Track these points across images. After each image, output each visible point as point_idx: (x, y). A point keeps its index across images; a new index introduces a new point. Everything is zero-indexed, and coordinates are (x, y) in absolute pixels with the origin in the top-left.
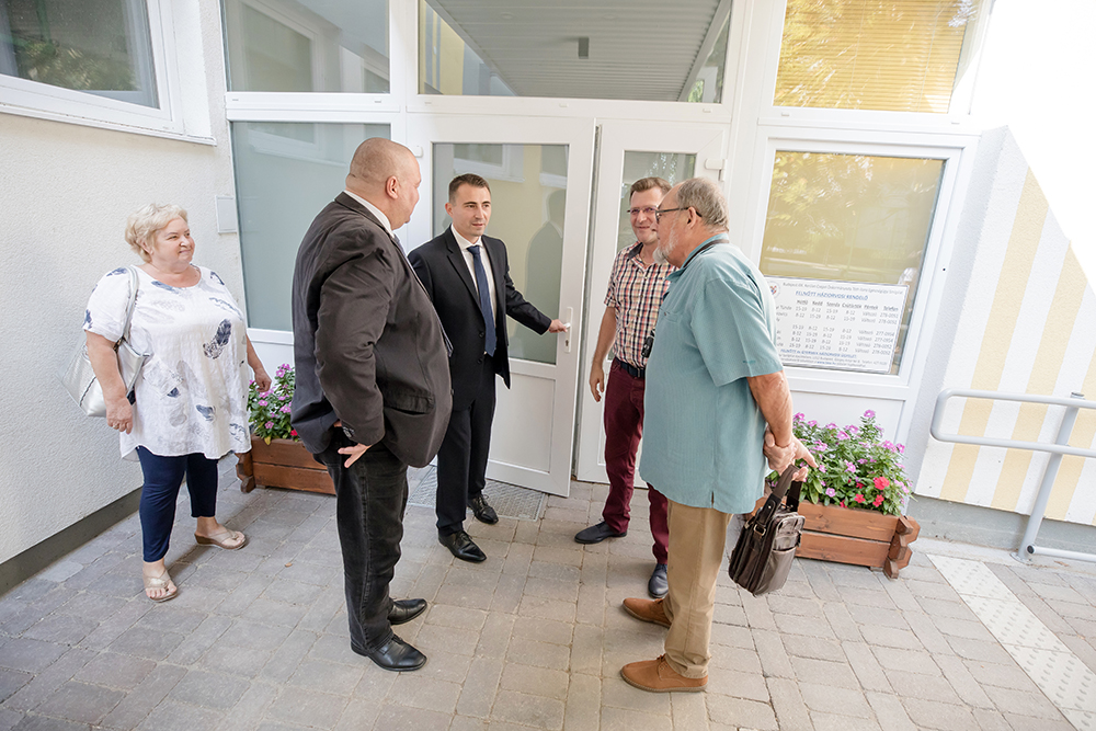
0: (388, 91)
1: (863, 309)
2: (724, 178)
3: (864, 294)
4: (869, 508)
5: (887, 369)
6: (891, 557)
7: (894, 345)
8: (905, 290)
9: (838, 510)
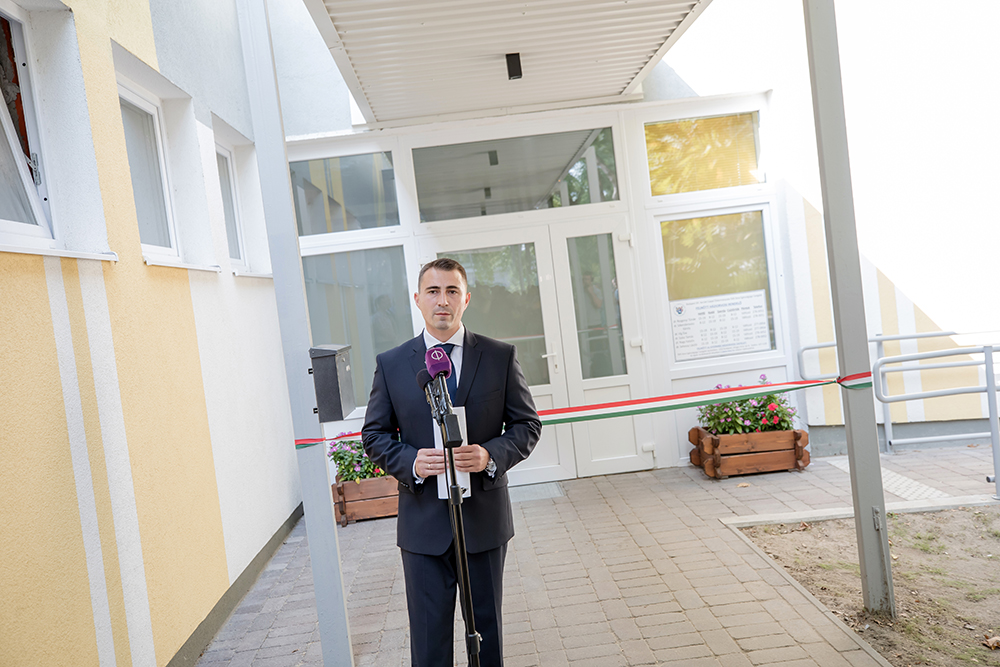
0: (399, 223)
1: (741, 311)
2: (633, 244)
3: (738, 301)
4: (773, 428)
5: (768, 346)
6: (797, 459)
7: (767, 329)
8: (762, 292)
9: (755, 435)
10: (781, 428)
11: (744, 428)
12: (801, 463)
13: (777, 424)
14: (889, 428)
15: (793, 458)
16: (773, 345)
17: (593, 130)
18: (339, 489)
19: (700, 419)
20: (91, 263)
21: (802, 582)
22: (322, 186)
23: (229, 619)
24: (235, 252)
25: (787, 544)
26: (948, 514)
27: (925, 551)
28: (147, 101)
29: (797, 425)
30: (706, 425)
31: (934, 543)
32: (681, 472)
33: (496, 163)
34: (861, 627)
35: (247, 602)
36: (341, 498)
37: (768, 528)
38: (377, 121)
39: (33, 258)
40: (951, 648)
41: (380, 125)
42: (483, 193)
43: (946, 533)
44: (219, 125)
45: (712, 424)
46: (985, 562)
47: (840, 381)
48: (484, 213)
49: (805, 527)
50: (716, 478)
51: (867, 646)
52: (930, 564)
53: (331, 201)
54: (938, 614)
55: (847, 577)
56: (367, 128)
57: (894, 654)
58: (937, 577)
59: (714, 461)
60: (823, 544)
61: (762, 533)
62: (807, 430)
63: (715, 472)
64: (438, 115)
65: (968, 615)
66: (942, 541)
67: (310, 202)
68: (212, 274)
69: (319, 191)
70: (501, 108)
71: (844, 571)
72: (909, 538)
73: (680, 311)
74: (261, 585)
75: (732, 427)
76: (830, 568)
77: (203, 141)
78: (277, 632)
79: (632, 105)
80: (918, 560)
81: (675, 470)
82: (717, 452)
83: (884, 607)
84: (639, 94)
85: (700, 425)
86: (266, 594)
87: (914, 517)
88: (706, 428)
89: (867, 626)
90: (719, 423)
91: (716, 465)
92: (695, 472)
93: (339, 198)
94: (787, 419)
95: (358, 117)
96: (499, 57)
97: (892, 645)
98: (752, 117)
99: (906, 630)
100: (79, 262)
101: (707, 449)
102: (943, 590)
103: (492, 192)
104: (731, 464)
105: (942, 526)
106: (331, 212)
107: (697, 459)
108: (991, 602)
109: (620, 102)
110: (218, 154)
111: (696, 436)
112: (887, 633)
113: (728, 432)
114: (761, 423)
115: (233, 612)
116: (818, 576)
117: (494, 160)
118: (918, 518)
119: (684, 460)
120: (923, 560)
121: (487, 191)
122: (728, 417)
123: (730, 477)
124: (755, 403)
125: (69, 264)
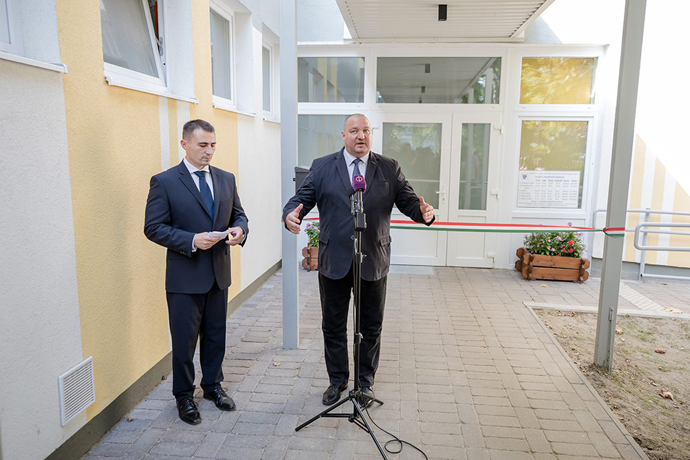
0: (363, 102)
1: (563, 182)
2: (502, 132)
3: (562, 176)
4: (569, 255)
5: (576, 206)
6: (580, 275)
7: (577, 196)
8: (579, 173)
9: (557, 257)
10: (574, 256)
11: (550, 252)
12: (582, 279)
13: (572, 253)
14: (642, 266)
15: (577, 275)
16: (579, 206)
17: (491, 58)
18: (308, 250)
19: (525, 243)
20: (184, 103)
21: (561, 344)
22: (325, 75)
23: (239, 309)
24: (267, 106)
25: (559, 323)
26: (665, 322)
27: (643, 340)
28: (227, 12)
29: (584, 256)
30: (528, 247)
31: (650, 336)
32: (508, 273)
33: (429, 72)
34: (588, 373)
35: (249, 301)
36: (309, 256)
37: (550, 312)
38: (358, 38)
39: (153, 96)
40: (638, 392)
41: (360, 41)
42: (420, 89)
43: (660, 332)
44: (266, 30)
45: (532, 247)
46: (678, 351)
47: (604, 230)
48: (420, 102)
49: (574, 314)
50: (528, 279)
51: (588, 383)
52: (644, 348)
53: (329, 83)
54: (638, 374)
55: (590, 346)
56: (352, 42)
57: (603, 390)
58: (645, 355)
59: (529, 269)
60: (581, 326)
61: (546, 313)
62: (590, 260)
63: (528, 275)
64: (395, 38)
65: (656, 378)
66: (656, 336)
67: (316, 83)
68: (251, 118)
69: (322, 77)
70: (434, 38)
71: (590, 342)
72: (636, 331)
73: (525, 177)
74: (258, 294)
75: (542, 251)
76: (582, 339)
77: (256, 39)
78: (262, 319)
79: (516, 44)
80: (637, 343)
81: (505, 271)
82: (531, 264)
83: (605, 364)
84: (522, 38)
85: (525, 247)
86: (260, 300)
87: (642, 320)
88: (528, 249)
89: (592, 373)
90: (536, 247)
91: (529, 271)
92: (517, 274)
93: (334, 82)
94: (579, 251)
95: (347, 34)
96: (435, 6)
97: (603, 385)
98: (593, 61)
99: (615, 379)
100: (177, 101)
101: (526, 262)
102: (646, 362)
103: (426, 89)
104: (539, 272)
105: (658, 327)
106: (328, 90)
107: (519, 266)
108: (673, 374)
109: (509, 42)
110: (263, 47)
111: (521, 253)
112: (603, 379)
113: (540, 254)
114: (562, 251)
115: (241, 305)
116: (572, 342)
117: (428, 70)
118: (645, 320)
119: (512, 266)
120: (640, 344)
121: (423, 88)
122: (542, 244)
123: (537, 279)
124: (560, 239)
125: (172, 101)
